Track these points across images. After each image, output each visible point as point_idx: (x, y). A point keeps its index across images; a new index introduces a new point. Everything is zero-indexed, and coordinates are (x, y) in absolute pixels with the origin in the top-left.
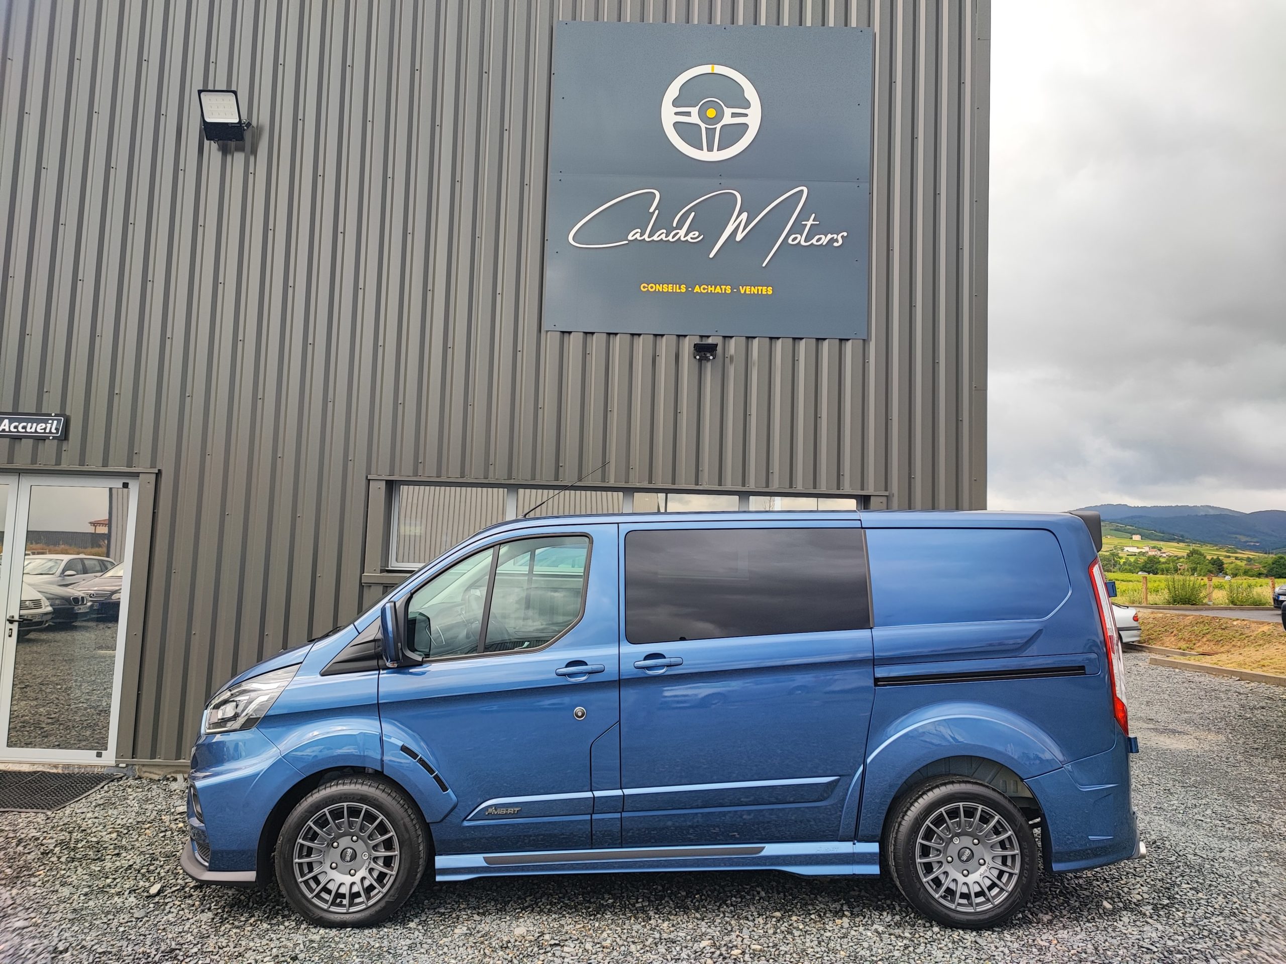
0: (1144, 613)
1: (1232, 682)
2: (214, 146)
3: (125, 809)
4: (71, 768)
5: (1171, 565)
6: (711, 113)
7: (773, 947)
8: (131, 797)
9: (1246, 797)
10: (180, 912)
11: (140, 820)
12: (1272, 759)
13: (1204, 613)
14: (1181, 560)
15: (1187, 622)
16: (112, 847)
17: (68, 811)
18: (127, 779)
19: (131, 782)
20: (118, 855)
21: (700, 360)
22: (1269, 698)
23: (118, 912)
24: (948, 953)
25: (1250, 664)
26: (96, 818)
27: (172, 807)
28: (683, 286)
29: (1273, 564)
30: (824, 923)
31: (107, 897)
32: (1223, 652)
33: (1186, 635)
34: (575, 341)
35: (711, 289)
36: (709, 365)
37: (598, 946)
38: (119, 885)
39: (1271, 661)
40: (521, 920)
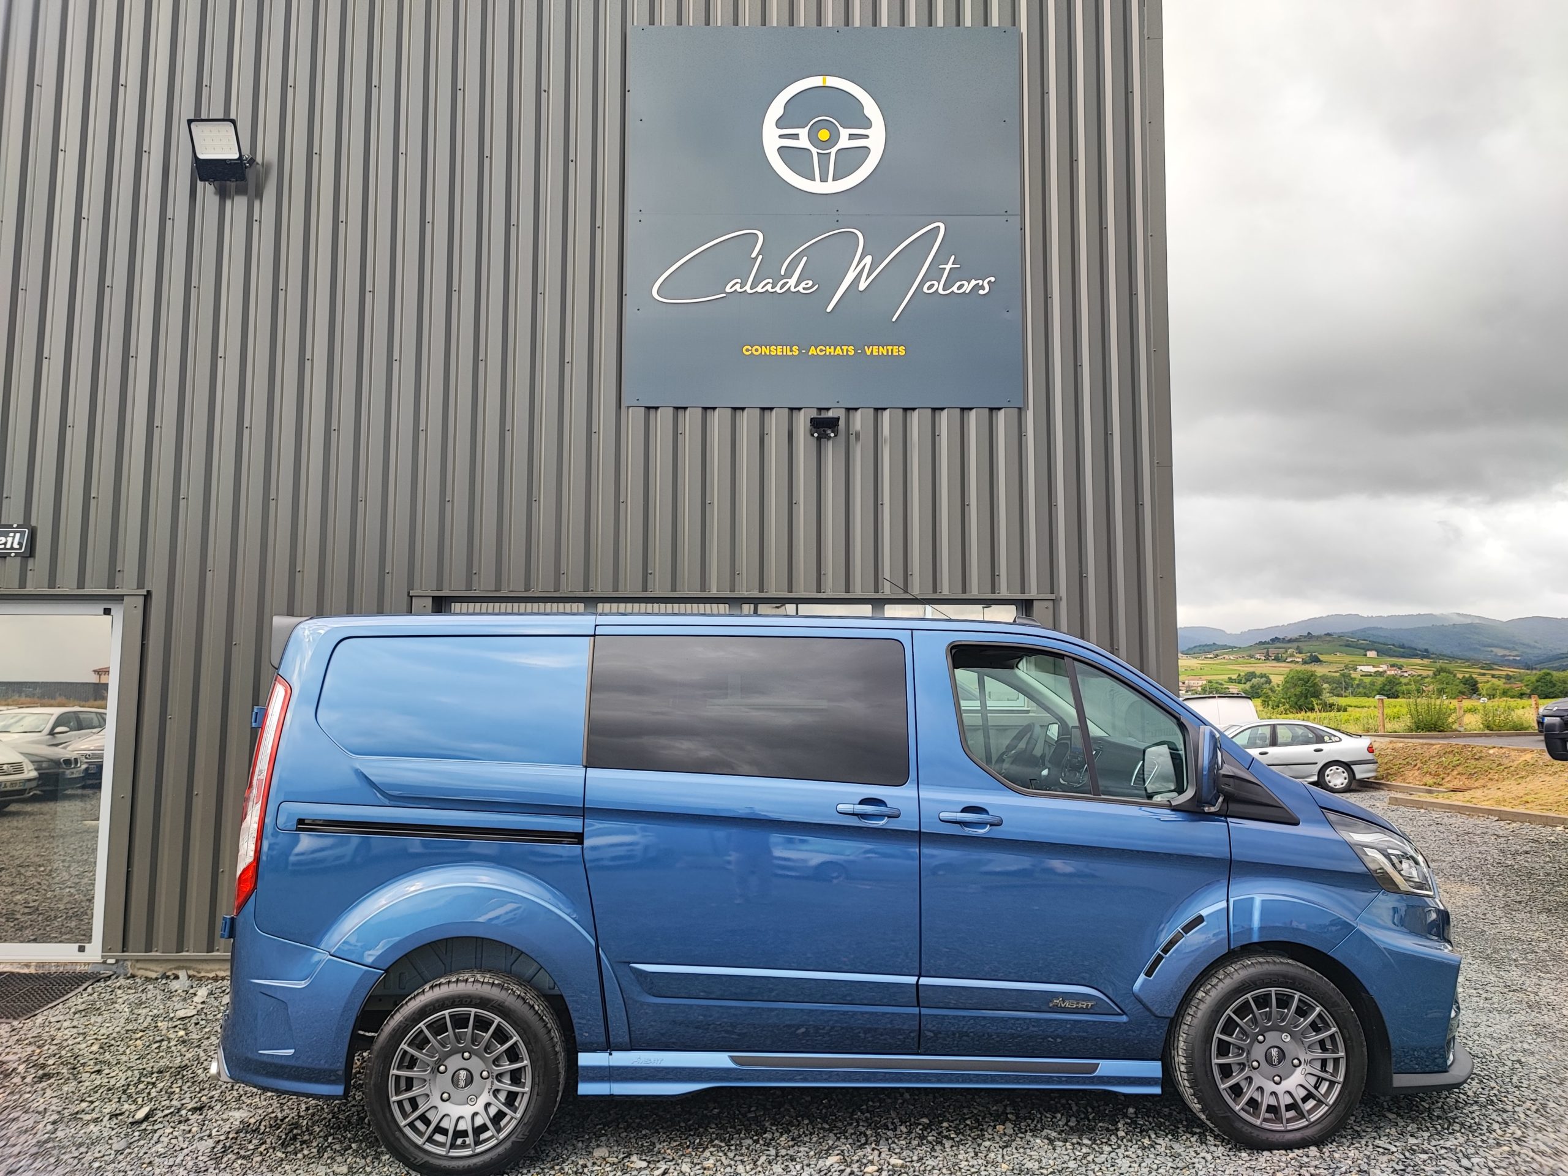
0: (1380, 743)
1: (1492, 824)
2: (210, 188)
3: (112, 1015)
4: (47, 967)
5: (1413, 687)
6: (824, 135)
7: (918, 1161)
8: (120, 1001)
9: (1506, 960)
10: (172, 1141)
11: (131, 1028)
12: (1538, 913)
13: (1454, 742)
14: (1427, 680)
15: (1433, 752)
16: (92, 1063)
17: (40, 1020)
18: (117, 978)
19: (122, 981)
20: (99, 1072)
21: (819, 439)
22: (1534, 841)
23: (92, 1144)
24: (1135, 1162)
25: (1511, 800)
26: (74, 1027)
27: (171, 1011)
28: (795, 348)
29: (1537, 681)
30: (982, 1130)
31: (80, 1124)
32: (1477, 788)
33: (1433, 768)
34: (662, 419)
35: (830, 350)
36: (830, 443)
37: (698, 1167)
38: (97, 1110)
39: (1536, 796)
40: (603, 1139)
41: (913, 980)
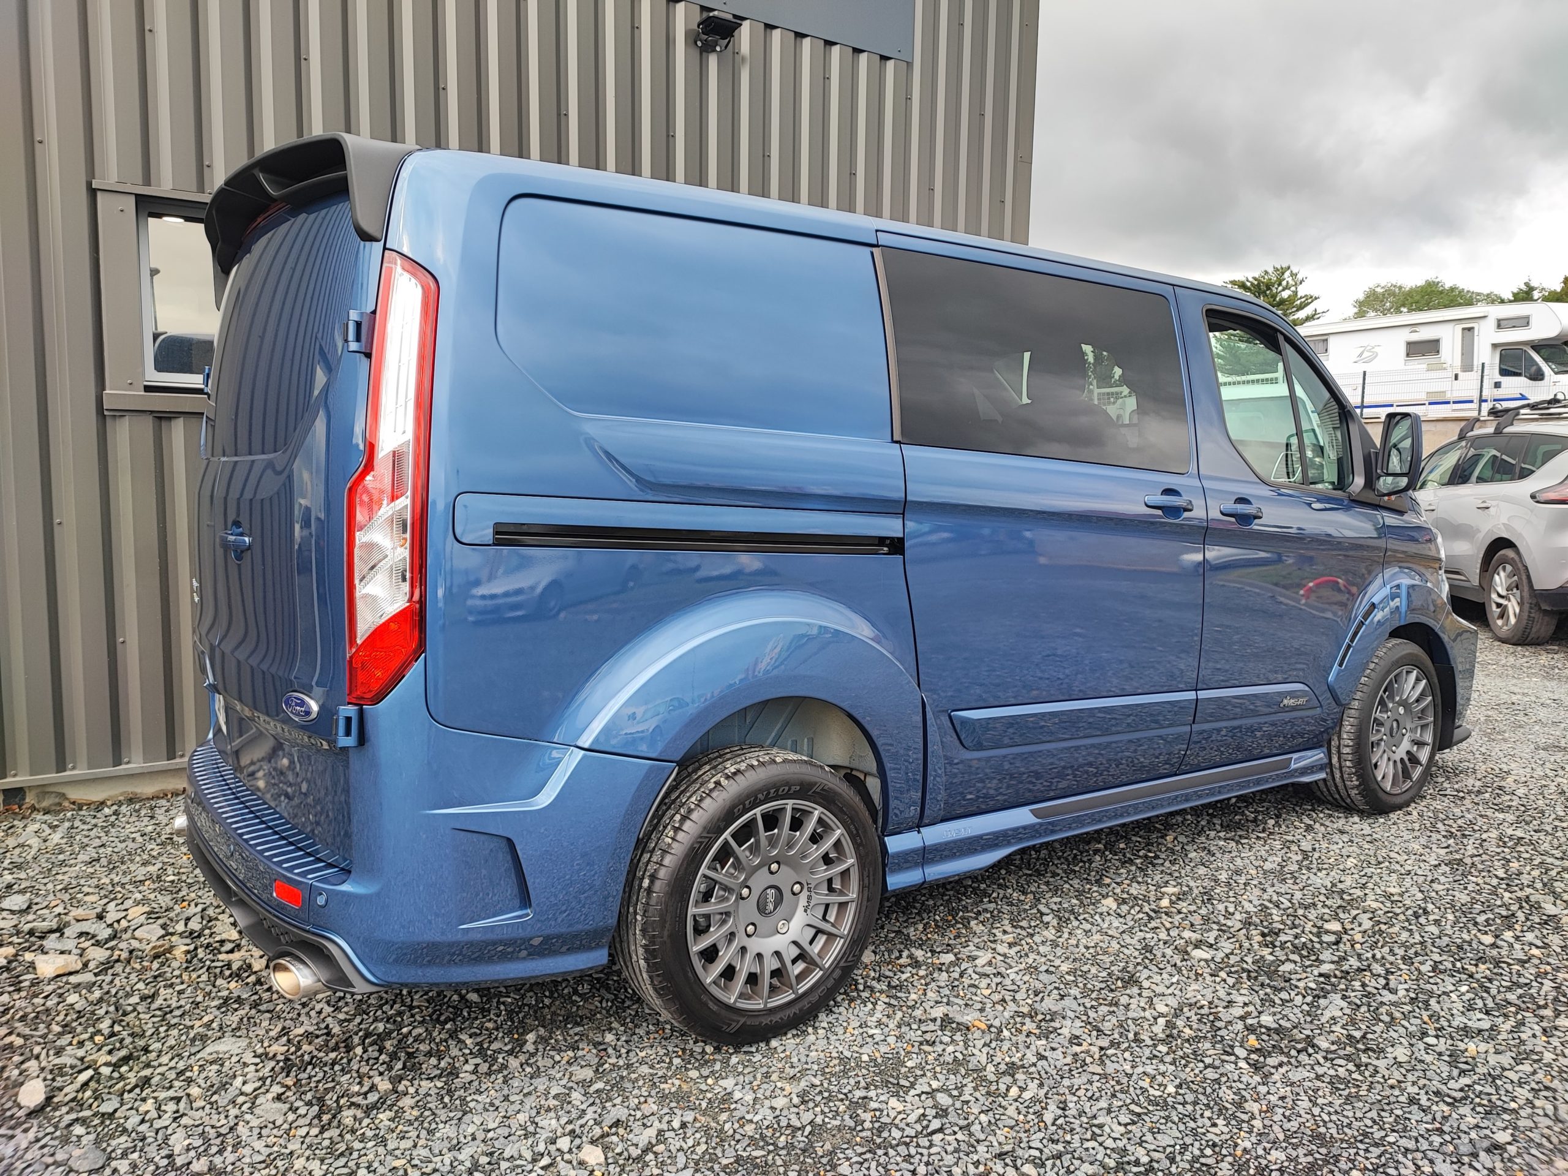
21: (702, 51)
41: (1191, 695)
